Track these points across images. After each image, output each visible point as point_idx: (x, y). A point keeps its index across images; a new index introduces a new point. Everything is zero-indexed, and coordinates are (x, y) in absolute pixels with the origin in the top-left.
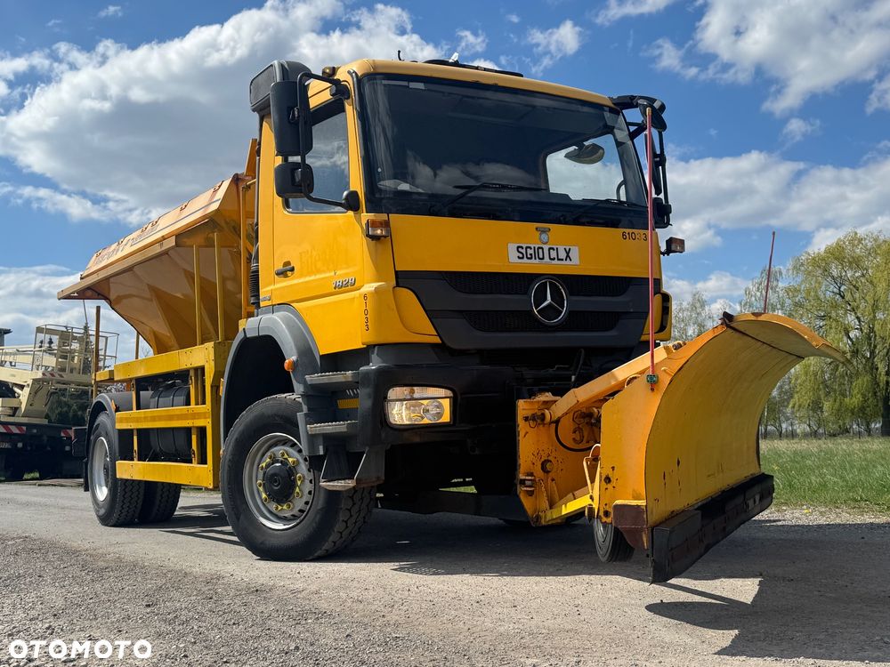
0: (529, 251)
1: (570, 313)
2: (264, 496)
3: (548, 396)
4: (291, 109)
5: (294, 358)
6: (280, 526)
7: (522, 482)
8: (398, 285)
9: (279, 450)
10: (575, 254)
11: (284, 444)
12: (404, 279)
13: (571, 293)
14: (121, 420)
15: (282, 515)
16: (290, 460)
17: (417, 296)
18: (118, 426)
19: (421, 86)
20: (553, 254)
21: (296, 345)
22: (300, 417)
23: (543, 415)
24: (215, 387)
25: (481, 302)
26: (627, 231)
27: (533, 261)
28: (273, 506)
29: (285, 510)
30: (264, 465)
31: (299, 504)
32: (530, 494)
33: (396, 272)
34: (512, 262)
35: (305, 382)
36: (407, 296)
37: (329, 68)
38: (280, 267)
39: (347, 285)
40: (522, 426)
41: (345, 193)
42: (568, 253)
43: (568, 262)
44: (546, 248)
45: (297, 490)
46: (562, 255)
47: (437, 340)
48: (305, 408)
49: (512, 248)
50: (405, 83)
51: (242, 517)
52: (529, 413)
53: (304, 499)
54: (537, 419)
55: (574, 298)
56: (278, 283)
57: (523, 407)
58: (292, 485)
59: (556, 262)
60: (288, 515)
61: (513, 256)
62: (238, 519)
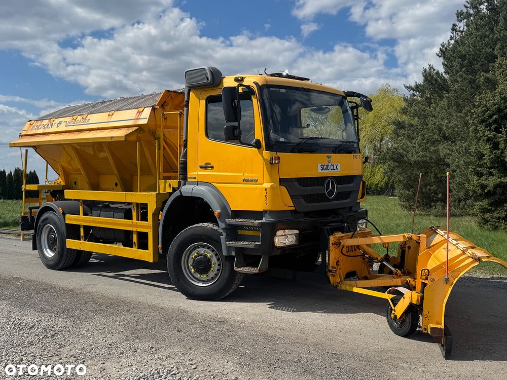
0: (325, 167)
1: (337, 193)
2: (193, 270)
3: (339, 234)
4: (233, 100)
5: (219, 211)
6: (201, 285)
7: (330, 271)
8: (280, 185)
9: (202, 251)
10: (338, 167)
11: (204, 247)
12: (283, 182)
13: (337, 184)
14: (70, 219)
15: (201, 279)
16: (209, 255)
17: (287, 190)
18: (67, 222)
19: (283, 91)
20: (332, 168)
21: (219, 205)
22: (223, 238)
23: (340, 243)
24: (156, 215)
25: (309, 190)
26: (355, 154)
27: (326, 171)
28: (198, 275)
29: (204, 277)
30: (193, 256)
31: (211, 274)
32: (334, 276)
33: (280, 179)
34: (319, 172)
35: (225, 222)
36: (284, 189)
37: (240, 77)
38: (203, 164)
39: (251, 181)
40: (331, 247)
41: (254, 140)
42: (337, 166)
43: (337, 171)
44: (330, 164)
45: (212, 269)
46: (335, 168)
47: (294, 208)
48: (224, 234)
49: (319, 165)
50: (278, 89)
51: (181, 280)
52: (333, 242)
53: (215, 273)
54: (337, 244)
55: (338, 186)
56: (200, 171)
57: (332, 239)
58: (210, 266)
59: (333, 171)
60: (206, 279)
61: (320, 168)
62: (179, 281)
